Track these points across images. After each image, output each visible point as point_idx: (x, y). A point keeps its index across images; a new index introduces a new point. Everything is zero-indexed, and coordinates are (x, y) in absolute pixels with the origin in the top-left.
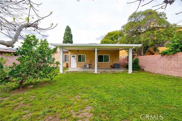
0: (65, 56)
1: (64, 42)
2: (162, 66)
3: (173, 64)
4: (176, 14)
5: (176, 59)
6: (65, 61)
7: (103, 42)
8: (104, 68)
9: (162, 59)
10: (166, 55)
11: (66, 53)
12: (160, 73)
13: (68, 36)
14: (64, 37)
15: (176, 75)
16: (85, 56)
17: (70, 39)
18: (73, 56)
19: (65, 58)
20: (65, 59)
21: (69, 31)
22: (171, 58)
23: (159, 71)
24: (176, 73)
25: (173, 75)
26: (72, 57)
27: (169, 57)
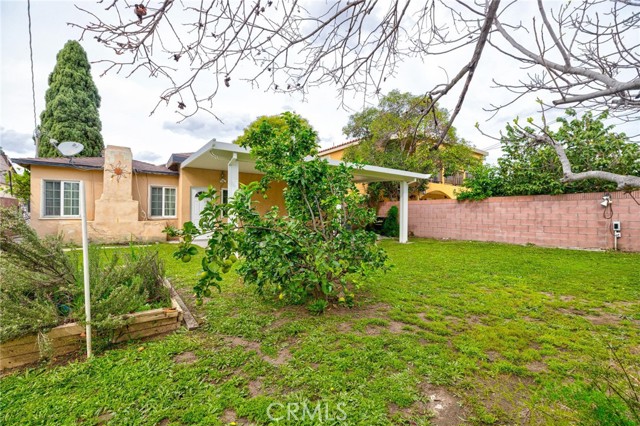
0: (153, 189)
2: (458, 222)
3: (479, 218)
4: (477, 126)
5: (485, 208)
6: (153, 213)
9: (458, 209)
10: (467, 201)
11: (160, 176)
12: (453, 237)
15: (485, 240)
19: (153, 198)
20: (153, 205)
22: (477, 206)
23: (452, 233)
24: (486, 234)
25: (480, 239)
26: (197, 196)
27: (472, 205)
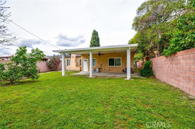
1: (91, 46)
6: (80, 65)
7: (131, 43)
8: (115, 72)
9: (167, 62)
13: (95, 40)
14: (91, 41)
16: (95, 59)
17: (96, 42)
18: (85, 60)
21: (95, 35)
22: (173, 59)
23: (165, 78)
27: (171, 59)
